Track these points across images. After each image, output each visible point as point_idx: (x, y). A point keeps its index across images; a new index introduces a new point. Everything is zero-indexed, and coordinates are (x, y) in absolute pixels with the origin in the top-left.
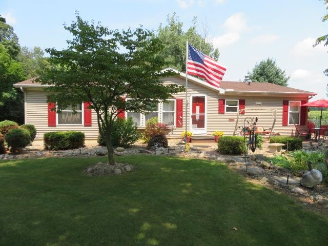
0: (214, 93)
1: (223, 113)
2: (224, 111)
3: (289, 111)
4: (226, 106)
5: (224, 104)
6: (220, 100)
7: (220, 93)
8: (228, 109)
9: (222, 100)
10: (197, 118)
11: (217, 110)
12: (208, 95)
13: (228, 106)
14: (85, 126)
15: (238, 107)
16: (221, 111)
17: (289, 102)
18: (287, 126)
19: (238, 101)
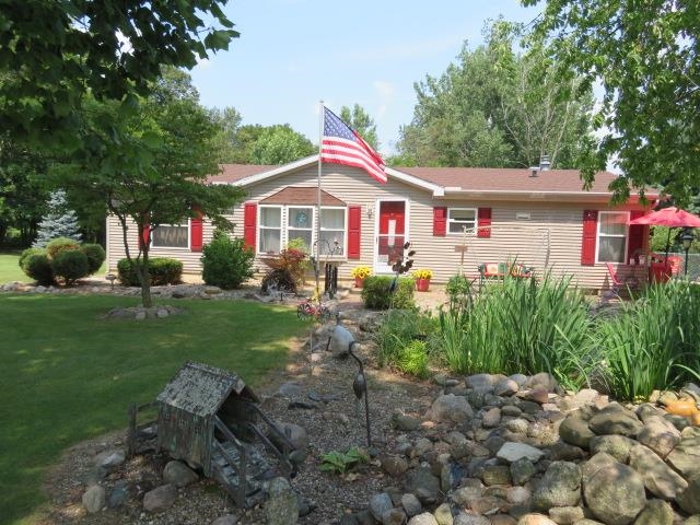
0: (423, 195)
1: (443, 235)
2: (445, 229)
3: (599, 234)
4: (449, 221)
5: (445, 215)
6: (436, 208)
7: (435, 194)
8: (455, 227)
9: (441, 208)
10: (391, 243)
11: (430, 228)
12: (412, 198)
13: (453, 221)
14: (193, 251)
15: (476, 222)
16: (439, 230)
17: (600, 213)
18: (592, 265)
19: (476, 210)
